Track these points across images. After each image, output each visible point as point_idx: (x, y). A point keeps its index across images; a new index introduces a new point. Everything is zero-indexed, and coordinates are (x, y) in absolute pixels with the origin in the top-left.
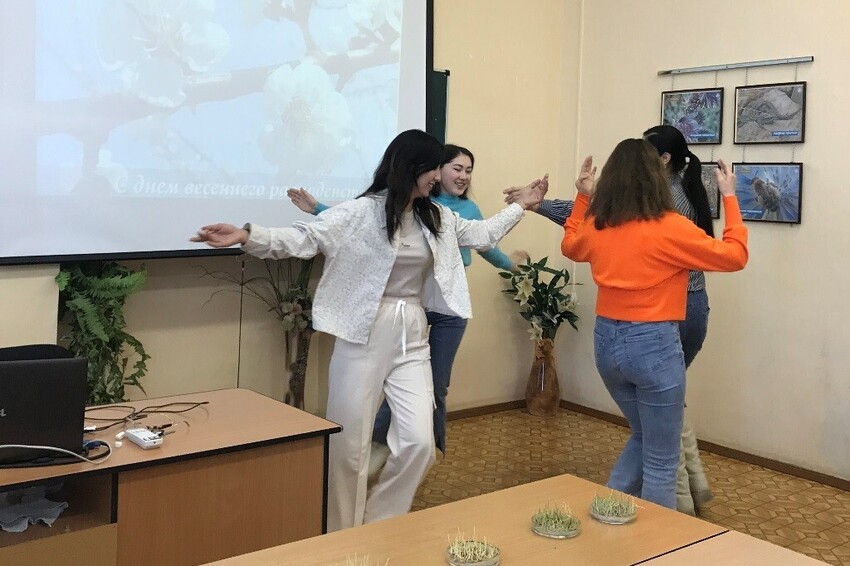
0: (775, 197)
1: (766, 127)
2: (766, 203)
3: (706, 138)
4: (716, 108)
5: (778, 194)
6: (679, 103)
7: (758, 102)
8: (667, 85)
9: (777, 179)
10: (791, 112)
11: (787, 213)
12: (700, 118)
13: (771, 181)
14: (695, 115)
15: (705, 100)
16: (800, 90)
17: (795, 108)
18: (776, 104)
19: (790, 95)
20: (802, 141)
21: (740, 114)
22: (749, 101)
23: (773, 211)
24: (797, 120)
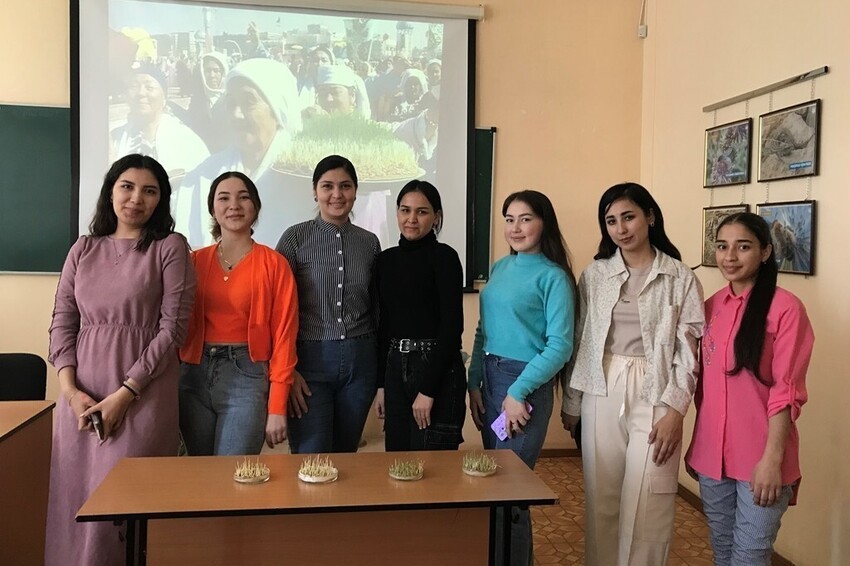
1: (785, 159)
3: (737, 177)
4: (745, 141)
6: (718, 140)
7: (777, 132)
9: (792, 221)
10: (805, 139)
11: (801, 262)
12: (733, 155)
14: (730, 151)
15: (737, 135)
16: (814, 111)
18: (793, 131)
19: (805, 117)
20: (817, 172)
21: (763, 146)
24: (811, 148)
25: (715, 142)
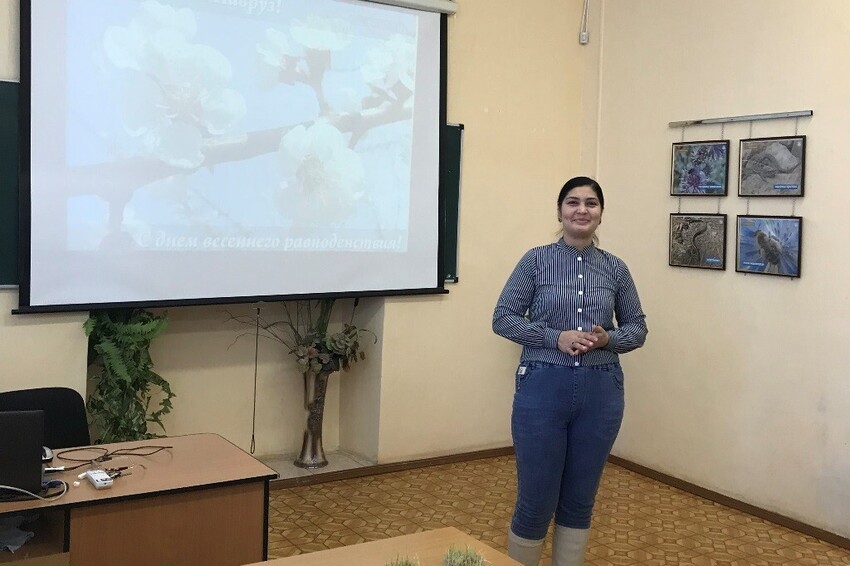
0: (776, 250)
1: (768, 180)
2: (767, 256)
3: (713, 190)
4: (722, 159)
5: (779, 247)
6: (688, 154)
7: (761, 156)
8: (678, 136)
9: (777, 232)
10: (791, 165)
11: (788, 267)
12: (708, 170)
13: (773, 234)
14: (702, 166)
15: (711, 152)
16: (800, 144)
17: (796, 161)
18: (777, 157)
19: (790, 148)
20: (802, 195)
21: (744, 166)
22: (753, 154)
23: (775, 264)
24: (797, 174)
25: (684, 156)
